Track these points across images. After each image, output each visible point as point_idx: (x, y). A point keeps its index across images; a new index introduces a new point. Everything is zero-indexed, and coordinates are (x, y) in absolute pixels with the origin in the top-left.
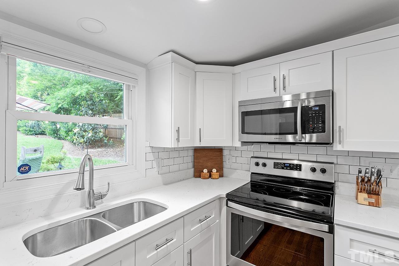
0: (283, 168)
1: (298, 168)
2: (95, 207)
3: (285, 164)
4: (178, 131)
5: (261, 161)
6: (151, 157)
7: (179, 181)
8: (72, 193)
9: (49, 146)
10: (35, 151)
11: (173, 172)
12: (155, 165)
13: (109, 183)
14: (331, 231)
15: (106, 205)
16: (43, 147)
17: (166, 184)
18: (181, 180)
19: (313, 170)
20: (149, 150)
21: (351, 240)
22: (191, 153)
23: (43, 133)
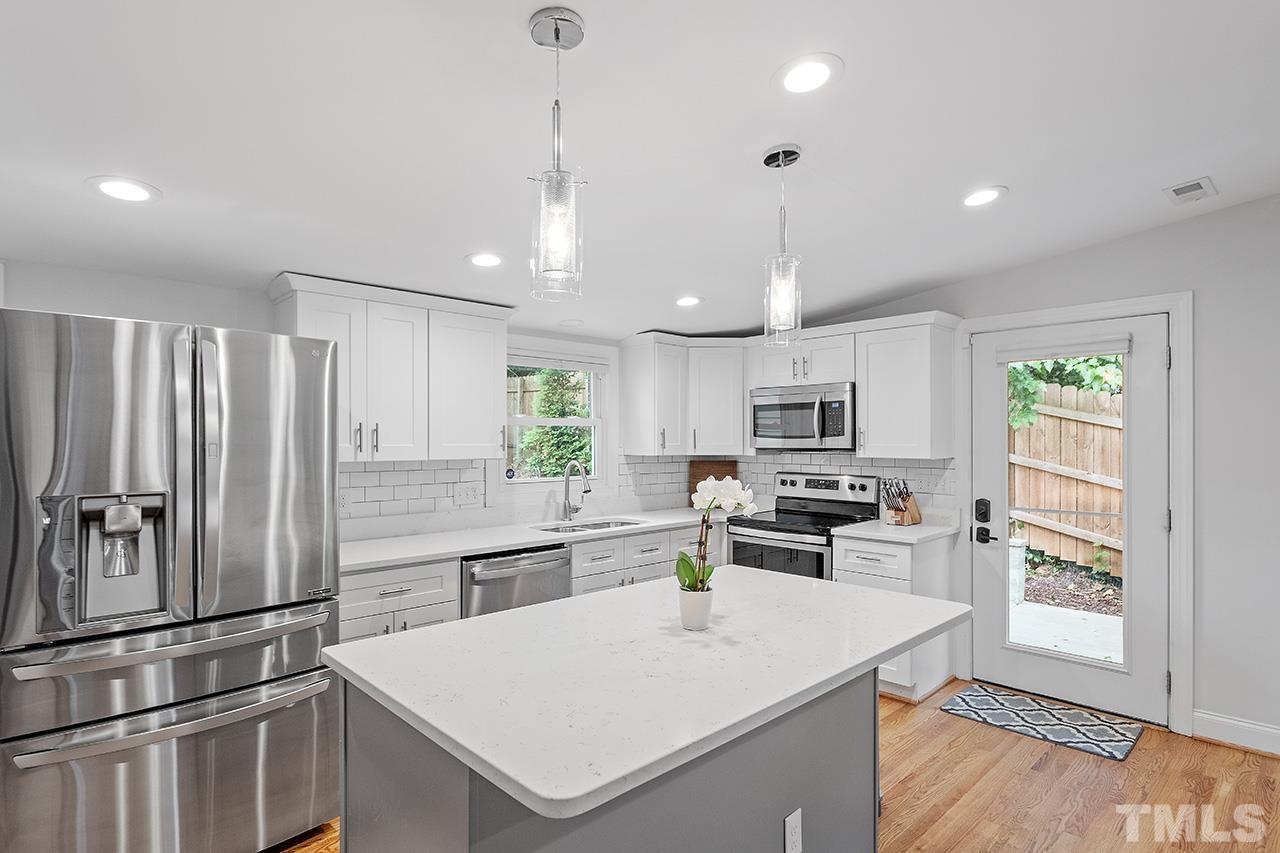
0: (816, 487)
1: (833, 485)
2: (571, 520)
3: (819, 481)
4: (663, 434)
5: (789, 478)
6: (625, 469)
11: (656, 495)
12: (631, 482)
13: (582, 496)
14: (829, 543)
19: (852, 487)
20: (623, 460)
21: (846, 550)
22: (684, 468)
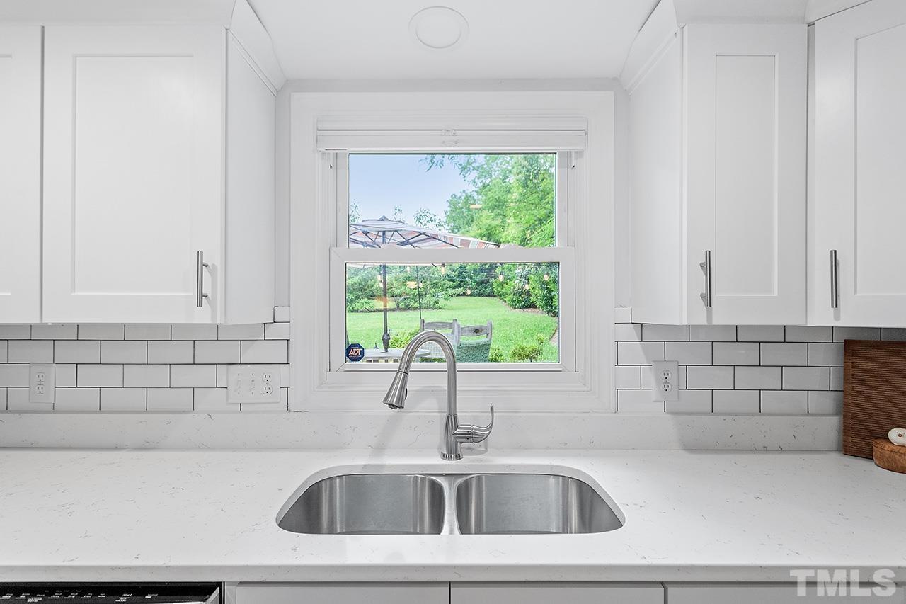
2: (458, 457)
4: (707, 267)
6: (636, 353)
7: (754, 451)
8: (423, 414)
9: (534, 327)
10: (477, 331)
11: (725, 414)
13: (492, 409)
15: (481, 461)
16: (491, 325)
17: (694, 448)
18: (766, 450)
20: (630, 333)
22: (828, 356)
23: (533, 306)
